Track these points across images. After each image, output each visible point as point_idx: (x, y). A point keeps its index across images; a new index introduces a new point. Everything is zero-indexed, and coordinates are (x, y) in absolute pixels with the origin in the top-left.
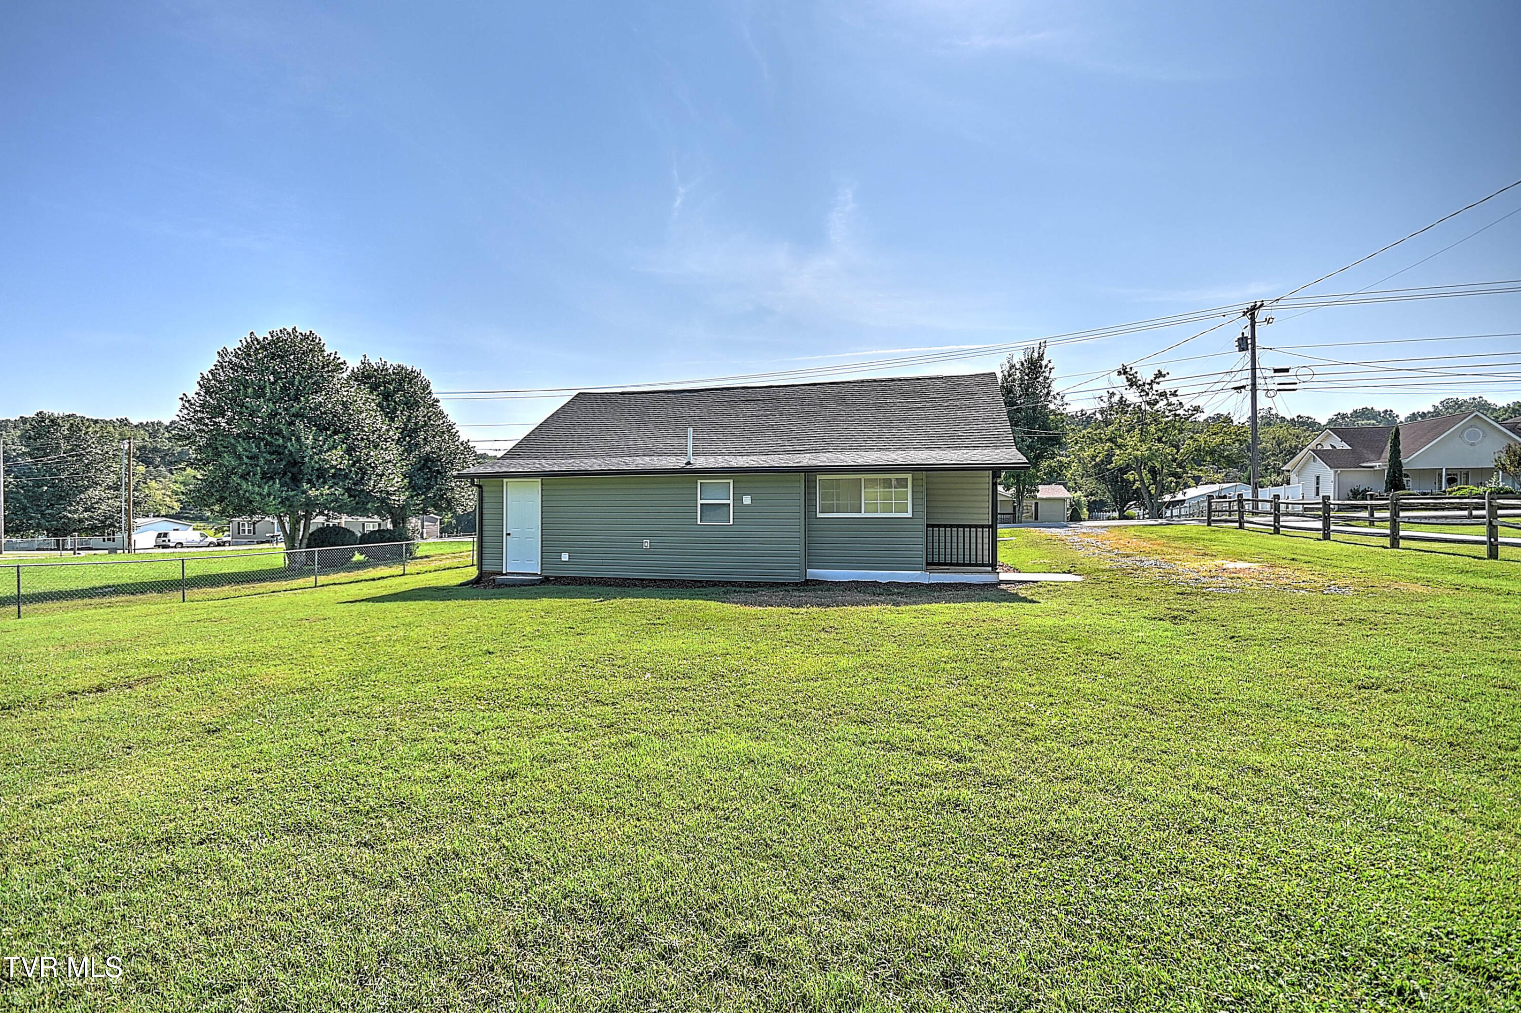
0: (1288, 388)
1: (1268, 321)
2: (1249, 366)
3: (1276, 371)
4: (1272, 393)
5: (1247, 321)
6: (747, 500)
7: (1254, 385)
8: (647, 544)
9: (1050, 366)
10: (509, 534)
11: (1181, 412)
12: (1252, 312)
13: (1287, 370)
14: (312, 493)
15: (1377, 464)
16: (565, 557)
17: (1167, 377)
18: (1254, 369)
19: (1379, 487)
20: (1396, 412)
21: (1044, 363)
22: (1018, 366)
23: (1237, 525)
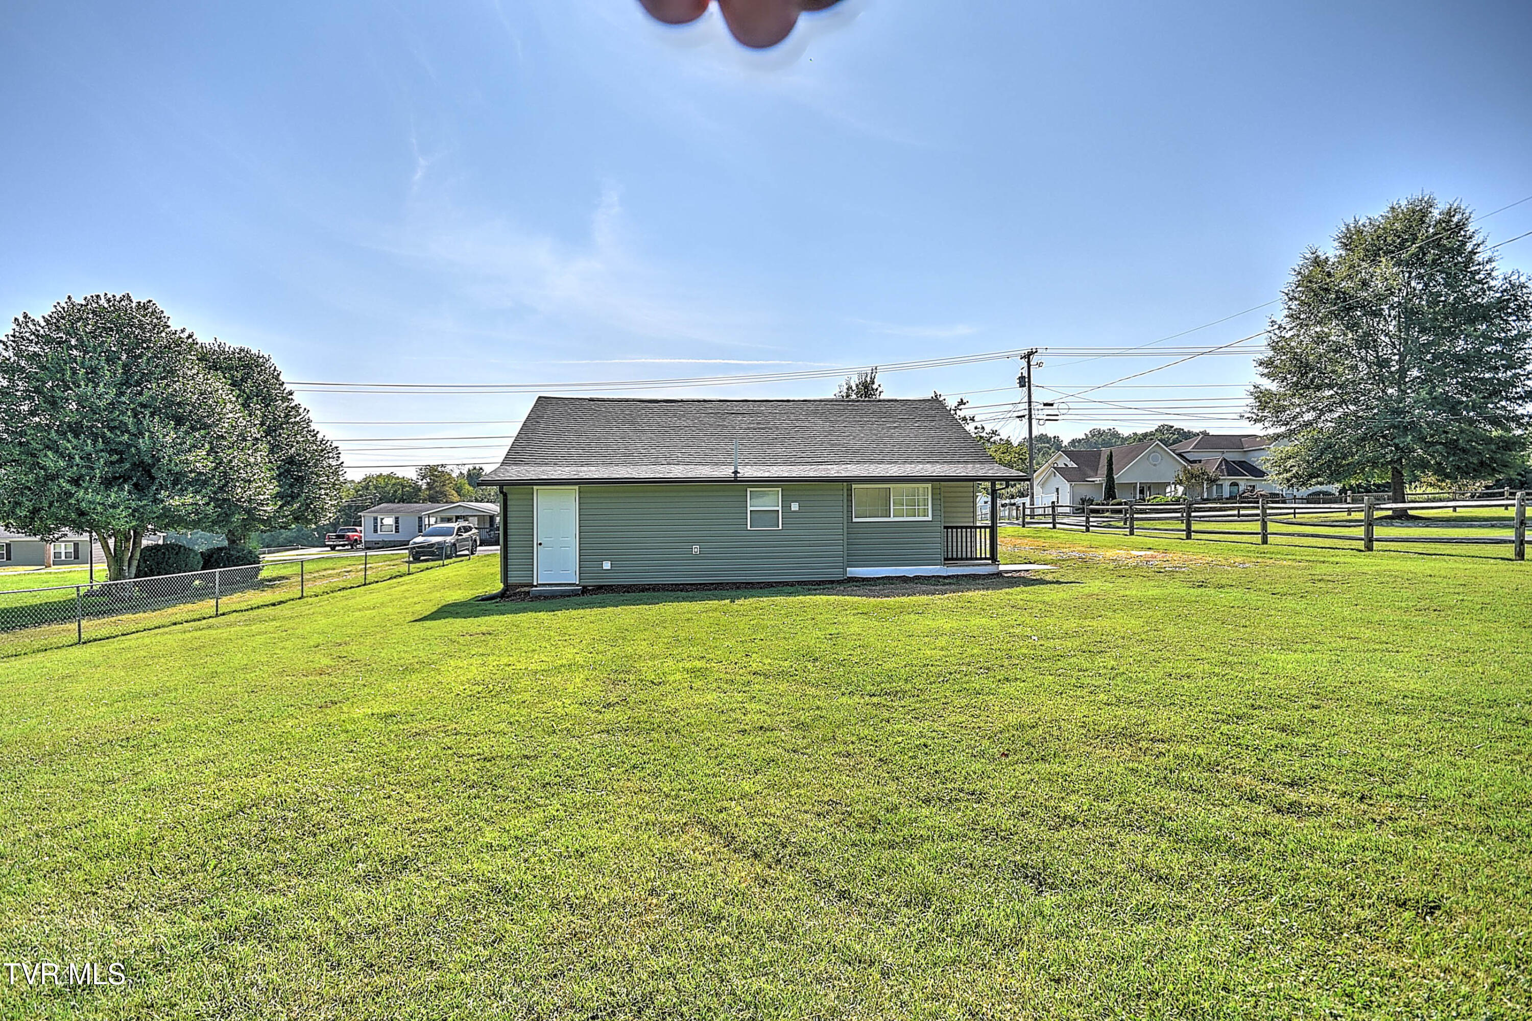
0: (1052, 418)
1: (1039, 365)
2: (1026, 399)
3: (1045, 405)
4: (1041, 422)
5: (1024, 363)
6: (795, 507)
7: (1030, 415)
8: (696, 549)
9: (880, 389)
10: (540, 544)
11: (984, 435)
12: (1028, 356)
13: (1052, 405)
14: (176, 501)
15: (1098, 480)
16: (607, 565)
17: (967, 406)
18: (1030, 402)
19: (1100, 496)
20: (1061, 438)
21: (875, 386)
22: (854, 388)
23: (1051, 526)
